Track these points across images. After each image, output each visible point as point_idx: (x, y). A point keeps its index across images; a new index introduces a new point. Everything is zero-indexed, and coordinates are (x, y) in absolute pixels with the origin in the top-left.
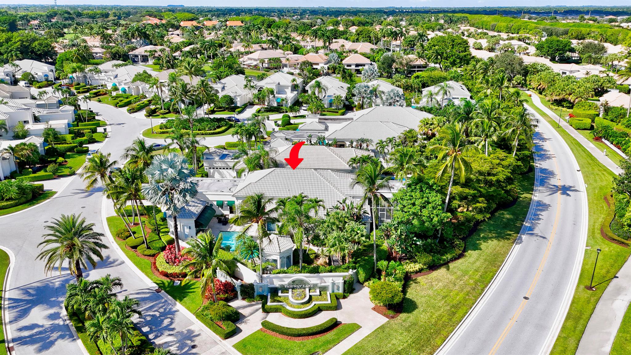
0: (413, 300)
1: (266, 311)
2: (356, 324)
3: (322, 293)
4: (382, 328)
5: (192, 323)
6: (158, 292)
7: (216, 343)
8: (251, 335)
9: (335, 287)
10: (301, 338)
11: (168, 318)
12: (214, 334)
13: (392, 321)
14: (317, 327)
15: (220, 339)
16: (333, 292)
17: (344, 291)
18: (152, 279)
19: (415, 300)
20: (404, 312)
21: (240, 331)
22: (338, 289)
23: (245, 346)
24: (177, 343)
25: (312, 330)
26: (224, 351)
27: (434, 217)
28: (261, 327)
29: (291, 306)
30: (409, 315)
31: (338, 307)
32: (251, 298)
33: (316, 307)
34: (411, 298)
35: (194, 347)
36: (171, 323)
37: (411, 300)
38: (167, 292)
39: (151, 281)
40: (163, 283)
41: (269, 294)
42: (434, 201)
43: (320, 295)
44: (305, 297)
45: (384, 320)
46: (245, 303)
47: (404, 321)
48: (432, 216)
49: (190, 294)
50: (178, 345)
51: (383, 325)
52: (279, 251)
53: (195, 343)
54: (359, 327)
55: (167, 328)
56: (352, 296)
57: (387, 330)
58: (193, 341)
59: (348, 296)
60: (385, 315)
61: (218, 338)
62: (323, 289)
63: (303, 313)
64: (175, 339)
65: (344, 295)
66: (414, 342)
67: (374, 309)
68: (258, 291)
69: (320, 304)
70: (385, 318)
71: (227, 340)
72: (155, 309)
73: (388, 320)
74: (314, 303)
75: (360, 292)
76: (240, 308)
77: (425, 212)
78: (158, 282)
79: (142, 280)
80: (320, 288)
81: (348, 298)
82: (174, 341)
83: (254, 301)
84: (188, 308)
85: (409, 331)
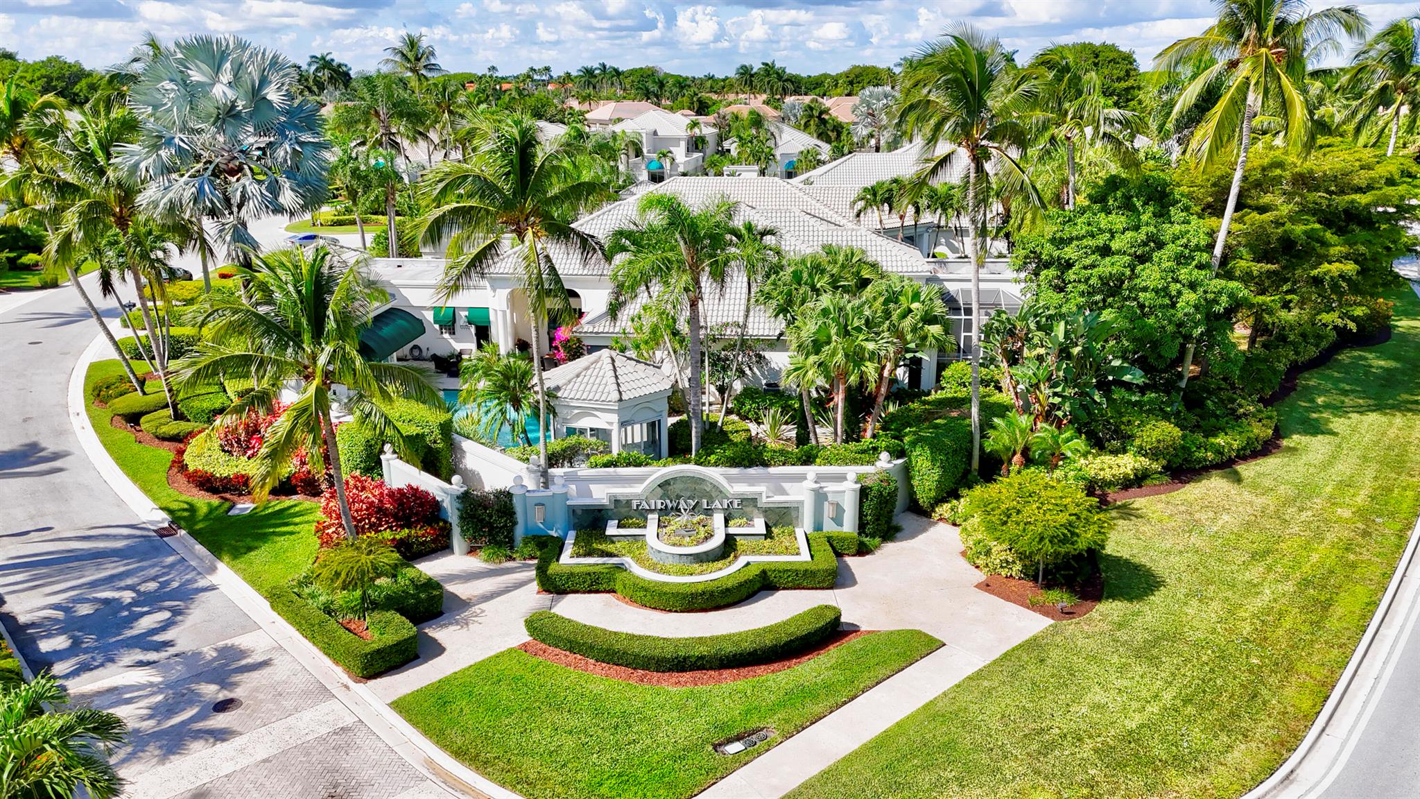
0: (1136, 560)
1: (554, 586)
2: (919, 632)
3: (775, 530)
4: (1032, 645)
5: (250, 626)
6: (162, 536)
7: (324, 692)
8: (477, 667)
9: (828, 511)
10: (687, 676)
11: (161, 609)
12: (327, 662)
13: (1070, 627)
14: (757, 633)
15: (345, 678)
16: (818, 527)
17: (862, 527)
18: (155, 500)
19: (1144, 561)
20: (1113, 596)
21: (437, 649)
22: (838, 520)
23: (444, 703)
24: (160, 691)
25: (736, 644)
26: (349, 720)
27: (1179, 293)
28: (527, 638)
29: (653, 568)
30: (1136, 606)
31: (837, 579)
32: (499, 544)
33: (754, 571)
34: (1126, 556)
35: (223, 706)
36: (166, 626)
37: (1127, 562)
38: (194, 534)
39: (151, 504)
40: (192, 509)
41: (572, 535)
42: (1182, 236)
43: (769, 535)
44: (709, 536)
45: (1034, 624)
46: (475, 563)
47: (1120, 626)
48: (1174, 288)
49: (278, 539)
50: (160, 698)
51: (1035, 639)
52: (615, 396)
53: (237, 693)
54: (932, 645)
55: (144, 642)
56: (890, 547)
57: (1055, 655)
58: (224, 684)
59: (877, 547)
60: (1034, 607)
61: (335, 674)
62: (780, 518)
63: (700, 588)
64: (158, 679)
65: (862, 544)
66: (1187, 701)
67: (986, 586)
68: (527, 521)
69: (769, 563)
70: (1038, 616)
71: (372, 683)
72: (129, 582)
73: (1050, 621)
74: (742, 560)
75: (921, 537)
76: (452, 578)
77: (1150, 275)
78: (174, 506)
79: (120, 503)
80: (766, 512)
81: (878, 553)
82: (151, 685)
83: (511, 559)
84: (255, 582)
85: (1155, 661)
